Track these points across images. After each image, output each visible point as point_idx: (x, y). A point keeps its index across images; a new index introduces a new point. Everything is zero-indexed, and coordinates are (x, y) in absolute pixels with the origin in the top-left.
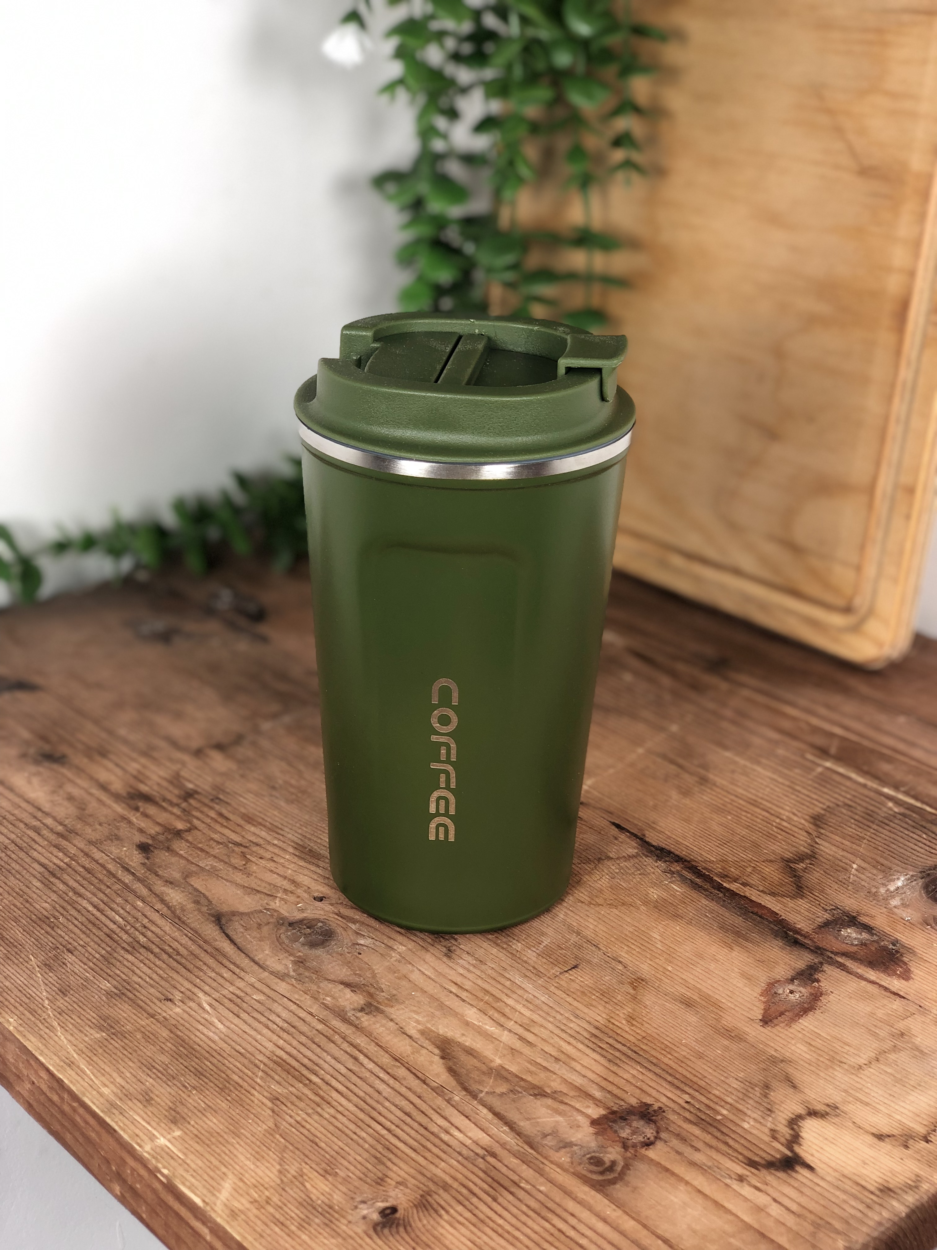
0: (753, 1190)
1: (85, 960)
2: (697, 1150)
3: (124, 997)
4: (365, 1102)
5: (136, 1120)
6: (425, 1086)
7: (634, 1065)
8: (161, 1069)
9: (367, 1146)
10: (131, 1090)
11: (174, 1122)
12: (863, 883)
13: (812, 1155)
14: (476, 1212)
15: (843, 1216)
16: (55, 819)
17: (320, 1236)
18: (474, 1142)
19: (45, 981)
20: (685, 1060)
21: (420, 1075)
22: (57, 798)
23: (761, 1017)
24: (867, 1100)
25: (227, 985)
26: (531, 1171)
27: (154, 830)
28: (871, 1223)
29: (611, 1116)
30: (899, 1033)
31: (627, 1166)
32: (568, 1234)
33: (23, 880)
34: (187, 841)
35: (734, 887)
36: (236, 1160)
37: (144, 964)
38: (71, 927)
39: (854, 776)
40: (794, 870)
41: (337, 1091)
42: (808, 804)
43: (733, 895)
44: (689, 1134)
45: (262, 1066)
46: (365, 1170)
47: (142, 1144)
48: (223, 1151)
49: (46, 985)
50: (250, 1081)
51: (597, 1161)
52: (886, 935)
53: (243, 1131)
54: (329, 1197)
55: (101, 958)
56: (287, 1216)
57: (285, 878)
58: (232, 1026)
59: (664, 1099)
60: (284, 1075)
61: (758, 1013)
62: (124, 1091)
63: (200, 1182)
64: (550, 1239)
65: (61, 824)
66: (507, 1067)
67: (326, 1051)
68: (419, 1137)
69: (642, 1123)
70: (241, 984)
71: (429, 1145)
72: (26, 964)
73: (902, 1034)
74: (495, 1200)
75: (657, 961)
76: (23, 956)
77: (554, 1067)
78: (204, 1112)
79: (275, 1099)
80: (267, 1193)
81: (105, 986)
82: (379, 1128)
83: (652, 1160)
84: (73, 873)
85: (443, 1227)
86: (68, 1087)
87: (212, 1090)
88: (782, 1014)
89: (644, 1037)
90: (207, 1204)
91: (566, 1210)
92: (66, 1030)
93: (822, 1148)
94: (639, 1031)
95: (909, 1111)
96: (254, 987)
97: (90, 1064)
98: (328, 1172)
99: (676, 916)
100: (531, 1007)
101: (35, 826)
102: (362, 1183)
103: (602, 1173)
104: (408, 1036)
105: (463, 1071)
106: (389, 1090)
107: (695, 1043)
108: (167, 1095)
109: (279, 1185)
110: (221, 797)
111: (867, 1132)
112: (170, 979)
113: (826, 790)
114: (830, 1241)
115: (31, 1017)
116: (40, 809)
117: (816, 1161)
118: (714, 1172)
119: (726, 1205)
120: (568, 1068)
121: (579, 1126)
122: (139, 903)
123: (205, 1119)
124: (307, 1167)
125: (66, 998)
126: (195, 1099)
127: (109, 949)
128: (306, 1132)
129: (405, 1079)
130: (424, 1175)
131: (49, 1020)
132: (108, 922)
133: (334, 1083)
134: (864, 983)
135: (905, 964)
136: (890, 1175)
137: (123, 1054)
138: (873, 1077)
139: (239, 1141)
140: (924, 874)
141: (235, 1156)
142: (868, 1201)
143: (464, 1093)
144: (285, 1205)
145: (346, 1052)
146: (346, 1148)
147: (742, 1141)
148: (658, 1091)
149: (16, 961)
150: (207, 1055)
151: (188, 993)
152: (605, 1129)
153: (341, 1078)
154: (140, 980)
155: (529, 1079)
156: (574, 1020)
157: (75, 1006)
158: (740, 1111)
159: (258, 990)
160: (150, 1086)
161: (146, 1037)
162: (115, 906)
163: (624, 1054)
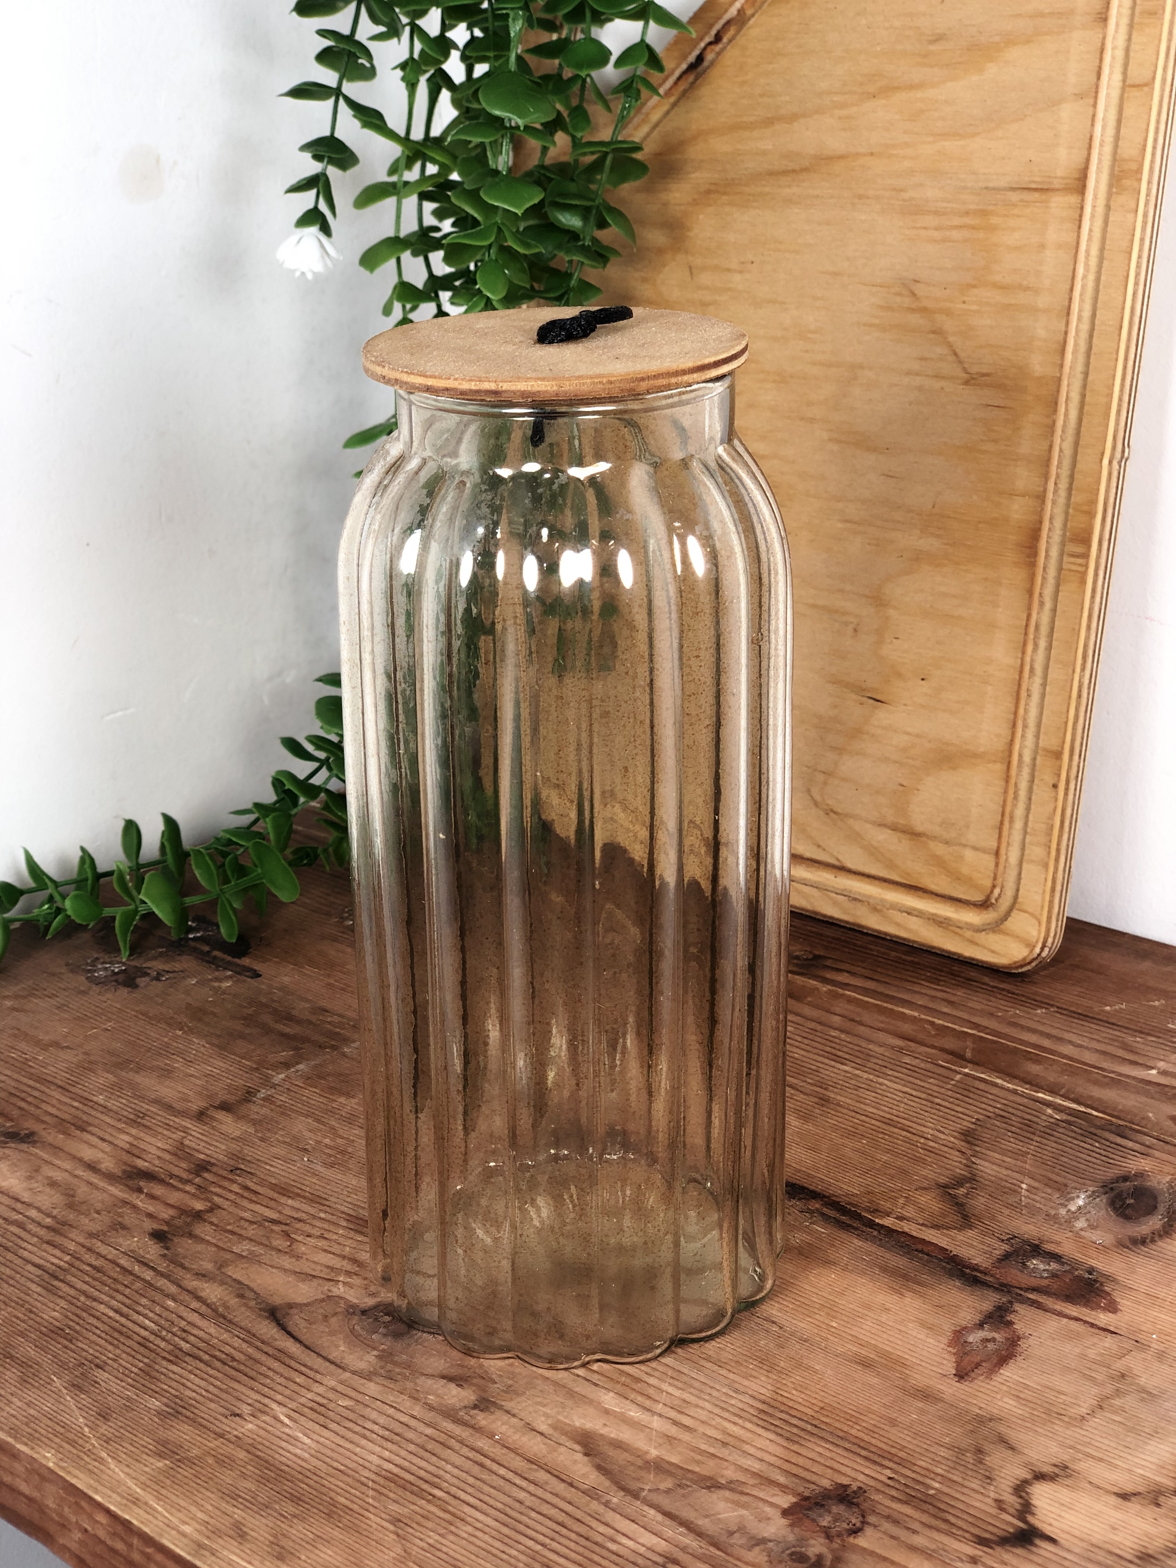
1: (121, 1376)
2: (914, 1532)
3: (180, 1416)
4: (506, 1515)
5: (233, 1560)
6: (573, 1490)
7: (818, 1442)
8: (249, 1497)
10: (218, 1524)
11: (280, 1558)
12: (1038, 1205)
13: (1050, 1525)
16: (39, 1210)
18: (649, 1549)
19: (78, 1405)
20: (876, 1430)
21: (564, 1477)
22: (36, 1185)
23: (954, 1372)
24: (1100, 1455)
25: (303, 1392)
27: (166, 1213)
29: (804, 1503)
30: (1119, 1374)
31: (837, 1560)
33: (18, 1286)
34: (211, 1223)
35: (888, 1222)
37: (195, 1375)
38: (94, 1338)
39: (999, 1081)
40: (954, 1197)
41: (468, 1504)
42: (953, 1118)
43: (890, 1231)
44: (901, 1515)
45: (370, 1484)
49: (81, 1410)
50: (359, 1502)
51: (799, 1558)
52: (1078, 1262)
53: (367, 1561)
55: (139, 1372)
57: (344, 1257)
58: (322, 1440)
59: (861, 1477)
60: (400, 1491)
61: (949, 1368)
62: (209, 1527)
65: (48, 1215)
66: (667, 1458)
67: (444, 1460)
68: (581, 1550)
69: (842, 1508)
70: (321, 1389)
71: (595, 1558)
72: (50, 1387)
73: (1123, 1376)
75: (817, 1317)
76: (43, 1377)
77: (723, 1452)
78: (315, 1544)
79: (396, 1521)
81: (153, 1405)
82: (530, 1543)
83: (864, 1549)
84: (79, 1273)
86: (140, 1529)
87: (317, 1517)
88: (978, 1365)
89: (821, 1408)
92: (121, 1462)
93: (1060, 1516)
94: (814, 1401)
95: (1150, 1462)
96: (338, 1392)
97: (160, 1499)
99: (828, 1263)
100: (680, 1385)
101: (16, 1220)
104: (538, 1432)
105: (616, 1468)
106: (531, 1497)
107: (883, 1409)
108: (263, 1527)
110: (242, 1167)
111: (1108, 1492)
112: (231, 1390)
113: (971, 1101)
115: (71, 1449)
116: (17, 1200)
117: (1058, 1531)
118: (939, 1554)
120: (740, 1453)
121: (769, 1519)
122: (170, 1303)
123: (317, 1552)
125: (109, 1423)
126: (298, 1530)
127: (146, 1360)
128: (444, 1556)
129: (547, 1483)
131: (95, 1451)
132: (137, 1329)
133: (463, 1495)
134: (1065, 1320)
135: (1108, 1294)
136: (1147, 1539)
137: (198, 1485)
138: (1100, 1428)
140: (1107, 1189)
143: (623, 1493)
145: (467, 1458)
147: (965, 1517)
148: (853, 1469)
149: (37, 1385)
150: (300, 1477)
151: (258, 1405)
152: (800, 1520)
153: (470, 1490)
154: (194, 1394)
155: (697, 1469)
156: (736, 1396)
157: (123, 1432)
158: (954, 1482)
159: (342, 1394)
160: (240, 1519)
161: (220, 1462)
162: (141, 1309)
163: (803, 1430)
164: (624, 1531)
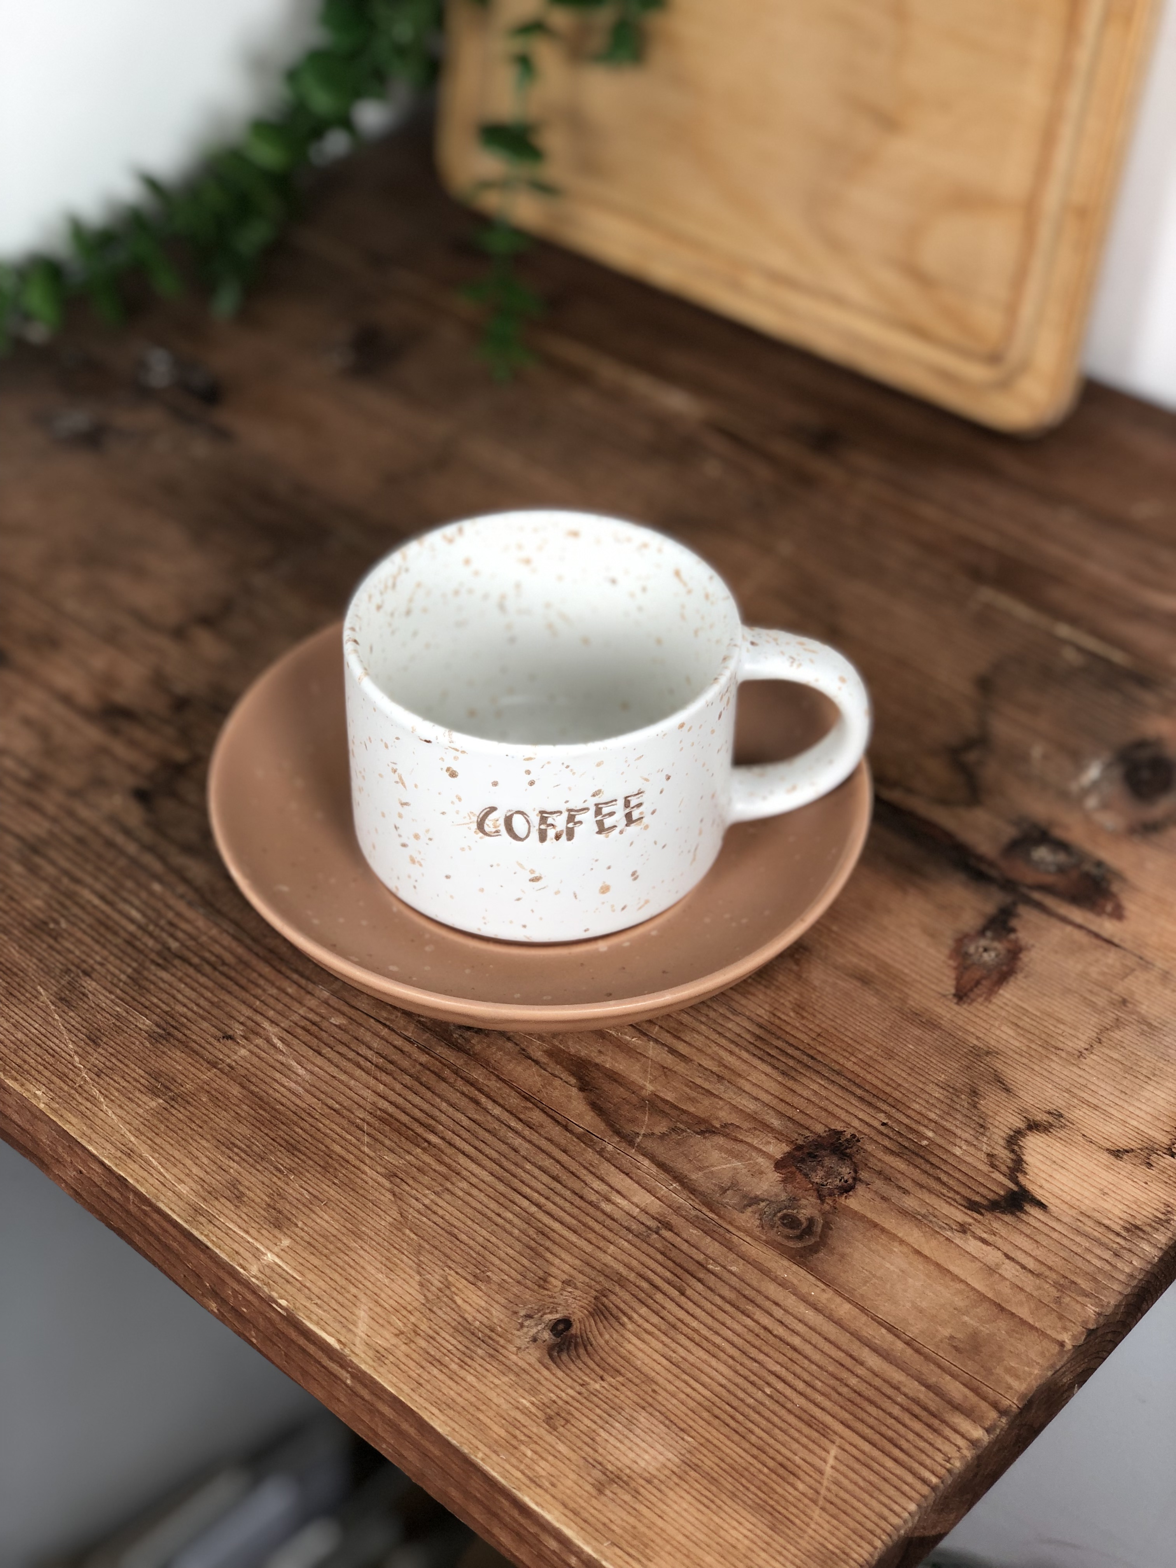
0: (980, 1244)
1: (109, 985)
2: (906, 1192)
3: (171, 1040)
4: (501, 1166)
5: (230, 1229)
6: (568, 1135)
7: (814, 1078)
8: (244, 1146)
9: (516, 1232)
10: (214, 1182)
11: (278, 1227)
12: (1050, 777)
13: (1041, 1187)
14: (664, 1313)
15: (1088, 1271)
16: (15, 759)
17: (489, 1375)
18: (642, 1210)
19: (66, 1025)
20: (871, 1062)
21: (559, 1118)
23: (953, 991)
24: (1095, 1102)
25: (296, 1006)
26: (717, 1244)
27: (148, 765)
28: (1122, 1277)
29: (797, 1153)
30: (1120, 999)
31: (827, 1225)
32: (775, 1332)
36: (366, 1275)
37: (186, 984)
38: (79, 934)
40: (963, 764)
41: (463, 1153)
44: (892, 1171)
45: (366, 1127)
46: (522, 1269)
47: (247, 1266)
48: (345, 1262)
49: (70, 1031)
50: (356, 1152)
51: (791, 1222)
52: (1086, 853)
53: (364, 1229)
54: (487, 1314)
55: (129, 981)
56: (442, 1349)
58: (316, 1069)
59: (856, 1123)
60: (395, 1137)
61: (949, 986)
62: (206, 1186)
63: (329, 1313)
64: (758, 1343)
65: (25, 766)
66: (661, 1095)
67: (439, 1096)
69: (835, 1159)
70: (312, 1003)
71: (591, 1223)
72: (36, 1001)
73: (1124, 1002)
74: (683, 1294)
76: (28, 988)
77: (718, 1089)
78: (310, 1206)
79: (391, 1176)
80: (413, 1319)
81: (144, 1024)
82: (525, 1203)
83: (856, 1212)
84: (60, 845)
85: (630, 1342)
86: (135, 1187)
87: (313, 1172)
88: (978, 983)
89: (819, 1035)
90: (344, 1345)
91: (767, 1298)
92: (112, 1101)
93: (1051, 1176)
94: (811, 1025)
95: (1147, 1113)
96: (329, 1005)
97: (155, 1151)
98: (478, 1278)
102: (522, 1288)
103: (800, 1238)
104: (533, 1060)
105: (611, 1108)
106: (527, 1145)
107: (880, 1037)
108: (260, 1186)
109: (424, 1305)
111: (1101, 1147)
112: (222, 1004)
113: (985, 638)
114: (1078, 1308)
115: (62, 1085)
117: (1047, 1195)
118: (931, 1221)
119: (952, 1268)
120: (736, 1090)
121: (761, 1173)
122: (157, 887)
123: (313, 1216)
124: (452, 1272)
125: (100, 1050)
126: (294, 1188)
127: (135, 965)
128: (440, 1221)
129: (542, 1126)
130: (594, 1268)
131: (86, 1087)
132: (124, 922)
133: (459, 1143)
134: (1069, 929)
135: (1115, 896)
136: (1134, 1207)
137: (194, 1130)
138: (1098, 1067)
139: (363, 1244)
140: (1123, 757)
141: (363, 1268)
142: (1115, 1246)
143: (618, 1139)
144: (438, 1334)
145: (463, 1093)
146: (493, 1239)
147: (957, 1175)
148: (847, 1111)
149: (22, 998)
150: (295, 1118)
151: (250, 1023)
152: (793, 1174)
154: (185, 1010)
155: (692, 1109)
156: (731, 1017)
157: (114, 1060)
158: (947, 1130)
159: (334, 1009)
160: (236, 1175)
161: (214, 1099)
162: (125, 894)
163: (799, 1062)
164: (618, 1187)
